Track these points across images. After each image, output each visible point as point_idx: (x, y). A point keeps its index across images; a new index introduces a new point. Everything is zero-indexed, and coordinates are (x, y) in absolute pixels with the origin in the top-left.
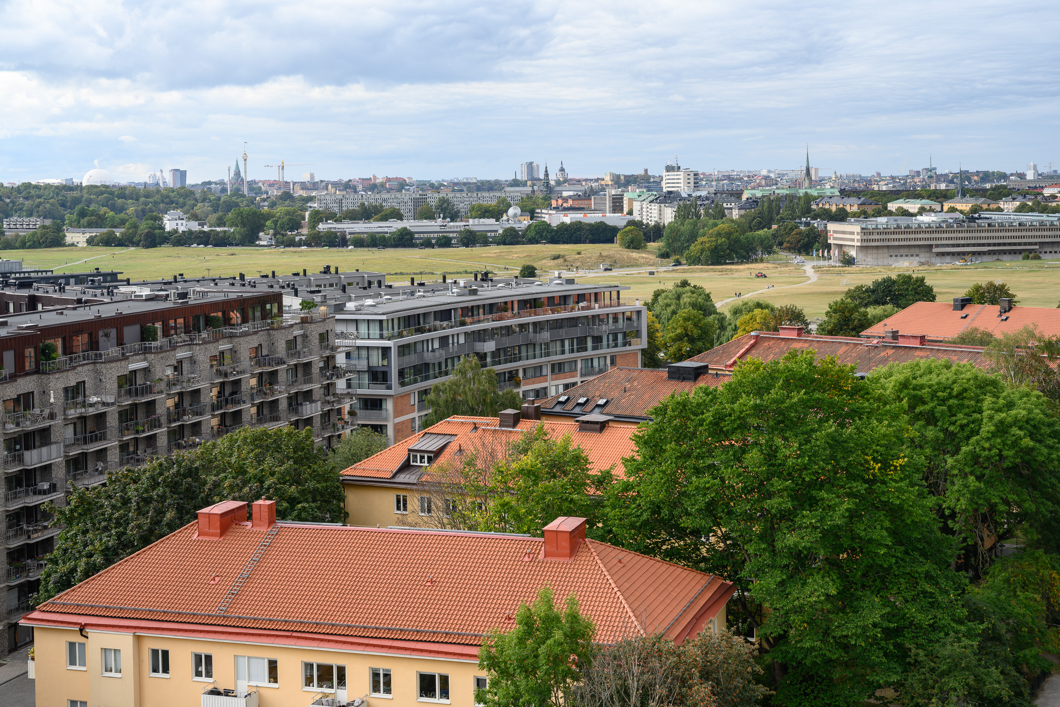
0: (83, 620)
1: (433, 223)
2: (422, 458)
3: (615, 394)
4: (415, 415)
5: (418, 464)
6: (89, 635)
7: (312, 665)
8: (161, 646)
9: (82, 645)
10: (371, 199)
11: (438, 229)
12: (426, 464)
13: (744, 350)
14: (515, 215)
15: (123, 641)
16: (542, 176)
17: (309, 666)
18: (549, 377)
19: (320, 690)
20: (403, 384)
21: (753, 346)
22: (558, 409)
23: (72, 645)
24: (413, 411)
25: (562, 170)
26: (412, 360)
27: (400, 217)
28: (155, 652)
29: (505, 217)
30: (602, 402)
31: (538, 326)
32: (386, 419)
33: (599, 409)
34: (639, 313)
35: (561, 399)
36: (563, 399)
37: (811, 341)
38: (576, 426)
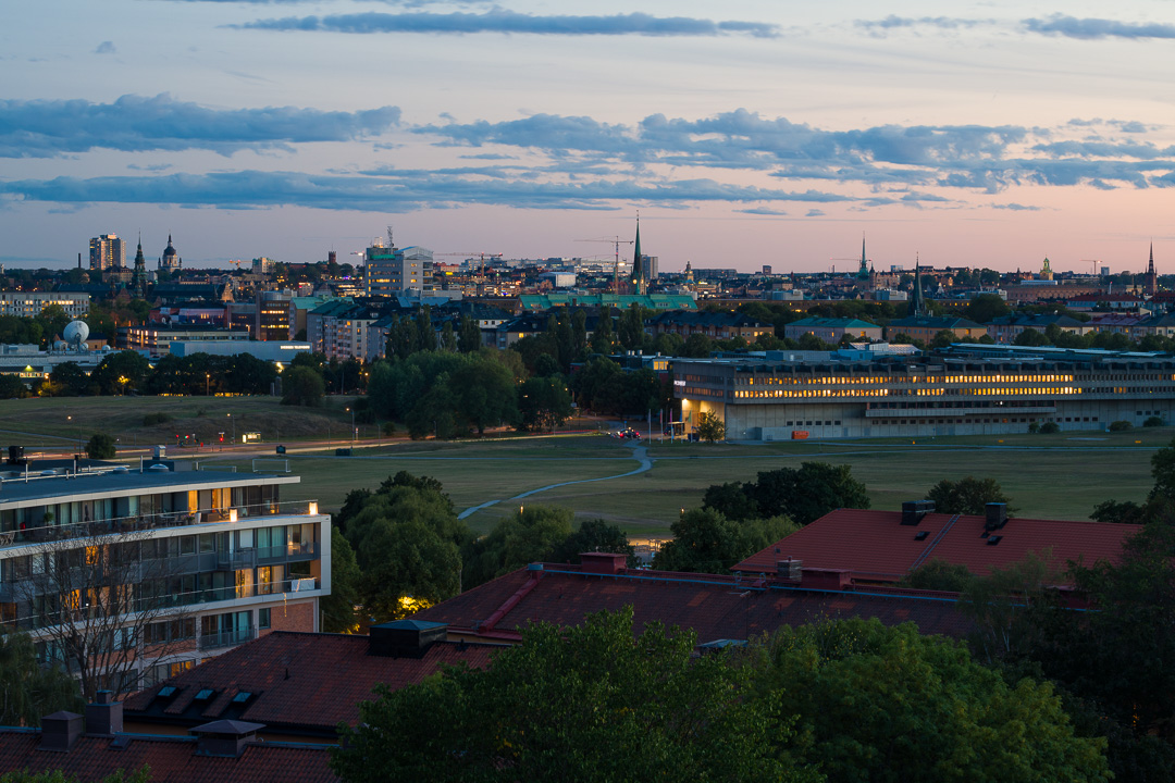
3: (267, 683)
13: (514, 599)
14: (78, 340)
16: (132, 266)
22: (157, 710)
29: (58, 343)
30: (241, 698)
33: (236, 710)
34: (316, 527)
35: (162, 693)
36: (165, 692)
37: (639, 581)
38: (194, 744)
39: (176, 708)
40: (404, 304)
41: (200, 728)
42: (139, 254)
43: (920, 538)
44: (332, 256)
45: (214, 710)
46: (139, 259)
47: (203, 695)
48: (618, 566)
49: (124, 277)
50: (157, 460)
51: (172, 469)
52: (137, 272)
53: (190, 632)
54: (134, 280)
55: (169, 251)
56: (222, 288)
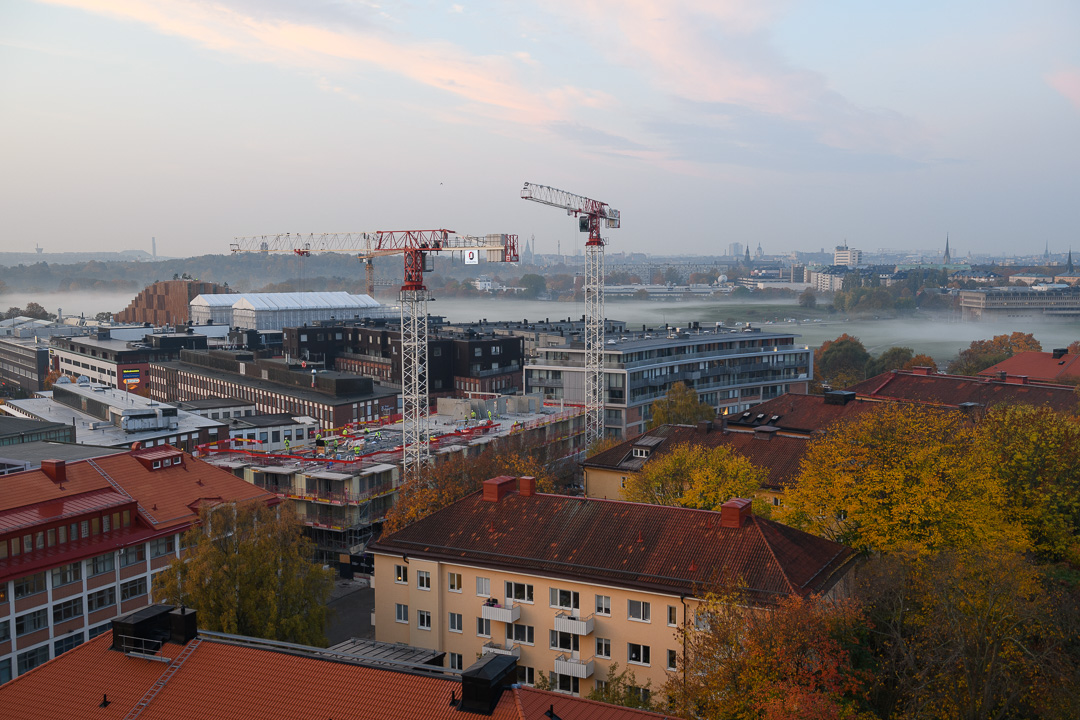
0: (406, 551)
1: (663, 286)
2: (641, 452)
3: (785, 412)
4: (642, 422)
5: (639, 456)
6: (410, 561)
7: (556, 591)
8: (456, 572)
9: (405, 570)
10: (619, 270)
11: (666, 290)
12: (644, 456)
13: (885, 383)
14: (723, 282)
15: (430, 567)
16: (744, 254)
17: (553, 591)
18: (739, 399)
19: (561, 607)
20: (632, 400)
21: (892, 381)
22: (742, 422)
23: (399, 568)
24: (640, 419)
25: (759, 248)
26: (640, 383)
27: (640, 282)
28: (452, 575)
29: (716, 283)
30: (775, 418)
31: (732, 362)
32: (621, 425)
33: (773, 422)
34: (808, 354)
35: (745, 415)
37: (937, 378)
38: (753, 434)
40: (850, 268)
41: (756, 428)
42: (748, 249)
43: (1060, 364)
44: (823, 250)
45: (765, 422)
46: (748, 251)
47: (760, 416)
49: (742, 258)
52: (747, 257)
53: (758, 392)
54: (746, 259)
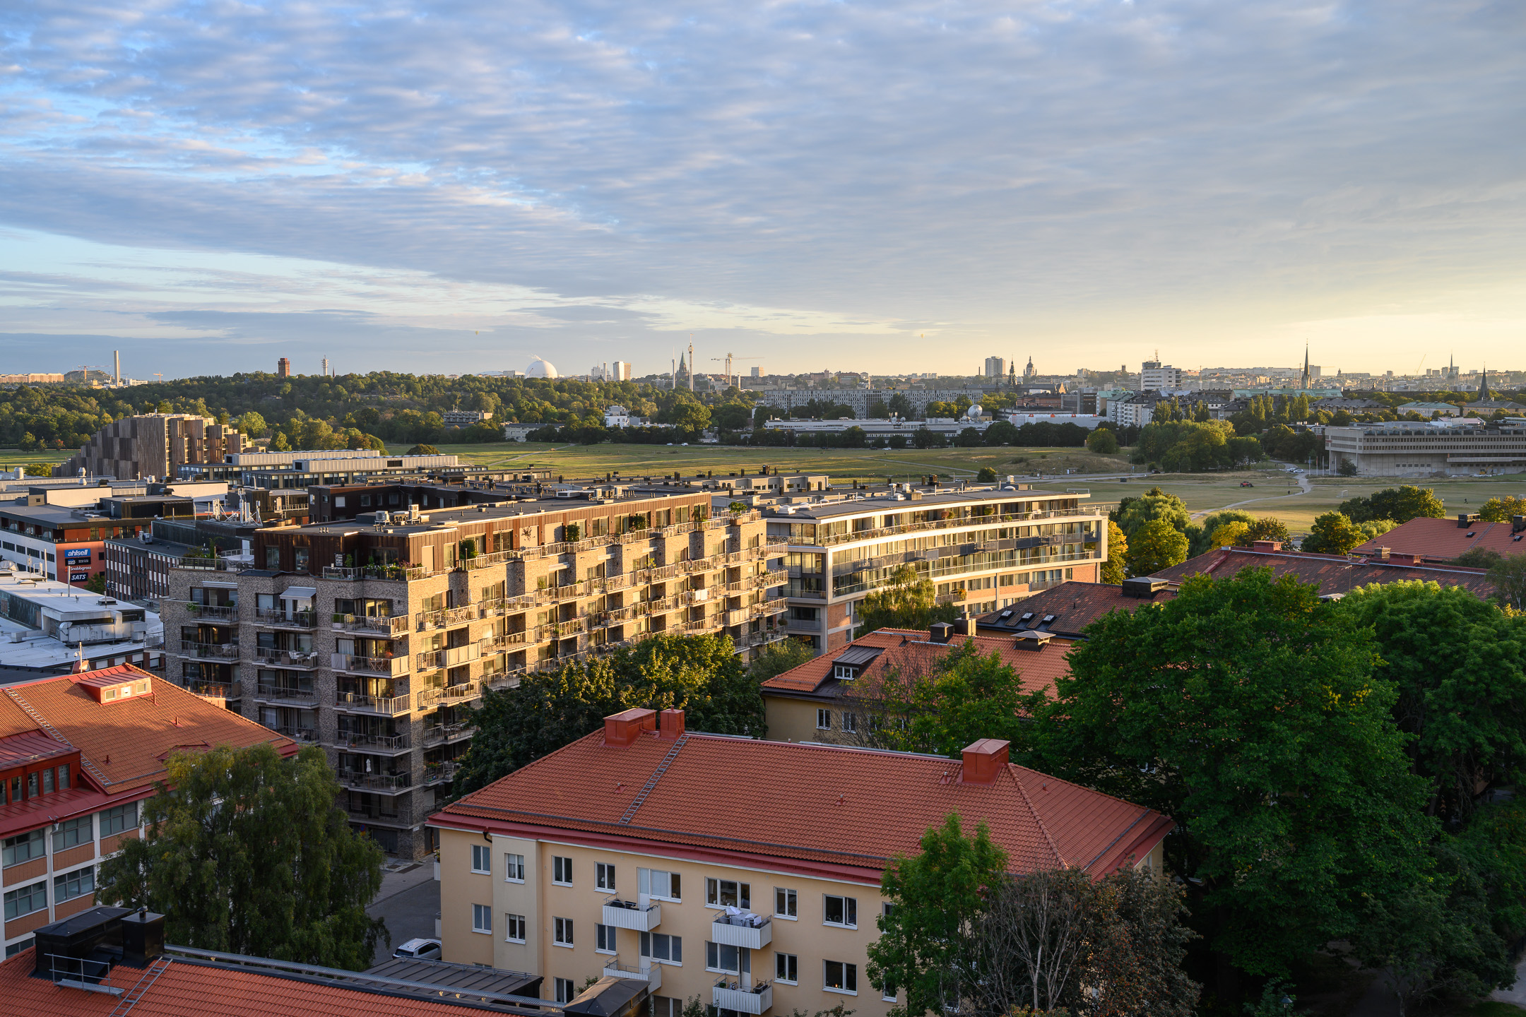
0: (488, 824)
1: (887, 422)
2: (847, 671)
3: (1064, 610)
4: (851, 626)
5: (843, 678)
6: (493, 839)
7: (715, 882)
8: (564, 855)
9: (487, 850)
10: (821, 396)
11: (892, 428)
12: (851, 678)
13: (1212, 566)
14: (976, 415)
15: (526, 847)
16: (1008, 373)
17: (712, 883)
19: (723, 907)
20: (837, 594)
21: (1223, 562)
22: (1000, 625)
23: (477, 849)
26: (847, 567)
27: (852, 415)
28: (558, 860)
29: (965, 417)
30: (1048, 618)
32: (820, 630)
33: (1046, 625)
34: (1099, 523)
35: (1004, 614)
36: (1006, 614)
37: (1289, 558)
38: (1017, 644)
39: (1012, 623)
40: (1164, 394)
41: (1020, 635)
42: (1012, 367)
43: (1468, 536)
44: (1124, 367)
45: (1034, 625)
46: (1012, 370)
47: (1027, 616)
48: (1275, 549)
49: (1005, 380)
50: (1009, 484)
51: (1017, 489)
52: (1012, 378)
54: (1009, 382)
55: (1030, 366)
56: (1059, 386)
